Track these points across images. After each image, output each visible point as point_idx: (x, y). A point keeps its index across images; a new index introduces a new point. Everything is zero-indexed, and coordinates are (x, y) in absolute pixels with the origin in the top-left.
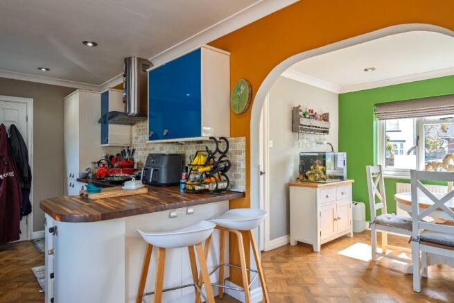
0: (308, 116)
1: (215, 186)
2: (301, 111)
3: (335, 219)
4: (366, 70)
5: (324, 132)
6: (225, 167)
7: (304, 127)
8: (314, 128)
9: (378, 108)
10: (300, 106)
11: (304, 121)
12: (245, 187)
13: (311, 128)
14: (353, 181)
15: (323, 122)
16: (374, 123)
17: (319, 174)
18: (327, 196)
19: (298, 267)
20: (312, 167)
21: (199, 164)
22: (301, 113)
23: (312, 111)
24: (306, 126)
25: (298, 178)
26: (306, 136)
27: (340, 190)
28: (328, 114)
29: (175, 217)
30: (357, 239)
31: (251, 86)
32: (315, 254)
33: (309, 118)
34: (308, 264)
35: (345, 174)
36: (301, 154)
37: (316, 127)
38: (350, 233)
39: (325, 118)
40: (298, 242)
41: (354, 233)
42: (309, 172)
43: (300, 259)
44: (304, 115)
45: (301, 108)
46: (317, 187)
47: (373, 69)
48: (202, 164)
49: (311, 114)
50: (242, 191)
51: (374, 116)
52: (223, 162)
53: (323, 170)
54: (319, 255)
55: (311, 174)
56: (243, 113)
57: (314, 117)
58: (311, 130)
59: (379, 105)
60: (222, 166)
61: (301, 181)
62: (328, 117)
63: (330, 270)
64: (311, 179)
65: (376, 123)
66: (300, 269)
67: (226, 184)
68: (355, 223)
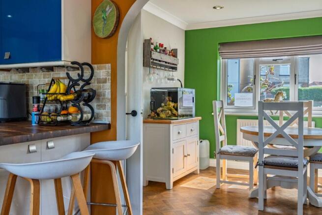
0: (158, 50)
1: (79, 117)
2: (152, 44)
3: (185, 156)
4: (214, 8)
5: (173, 68)
6: (89, 96)
7: (155, 61)
8: (164, 63)
9: (222, 48)
10: (151, 39)
11: (156, 55)
12: (110, 118)
13: (161, 63)
14: (200, 118)
15: (172, 57)
16: (218, 61)
17: (171, 110)
18: (179, 133)
19: (155, 204)
20: (163, 104)
21: (58, 92)
22: (152, 47)
23: (162, 45)
24: (156, 60)
25: (149, 115)
26: (157, 71)
27: (189, 126)
28: (177, 49)
29: (35, 151)
30: (203, 174)
31: (118, 9)
32: (168, 192)
33: (160, 52)
34: (163, 201)
35: (194, 113)
36: (153, 90)
37: (166, 62)
38: (196, 170)
39: (174, 53)
40: (149, 181)
41: (200, 170)
42: (160, 109)
43: (155, 197)
44: (156, 49)
45: (152, 41)
46: (170, 123)
47: (221, 8)
48: (62, 91)
49: (161, 48)
50: (108, 122)
51: (218, 54)
52: (85, 90)
53: (174, 107)
54: (171, 192)
55: (162, 111)
56: (109, 37)
57: (164, 51)
58: (161, 65)
59: (222, 44)
60: (86, 94)
61: (153, 118)
62: (177, 52)
63: (186, 203)
64: (163, 115)
65: (220, 61)
66: (156, 205)
67: (90, 116)
68: (201, 159)
